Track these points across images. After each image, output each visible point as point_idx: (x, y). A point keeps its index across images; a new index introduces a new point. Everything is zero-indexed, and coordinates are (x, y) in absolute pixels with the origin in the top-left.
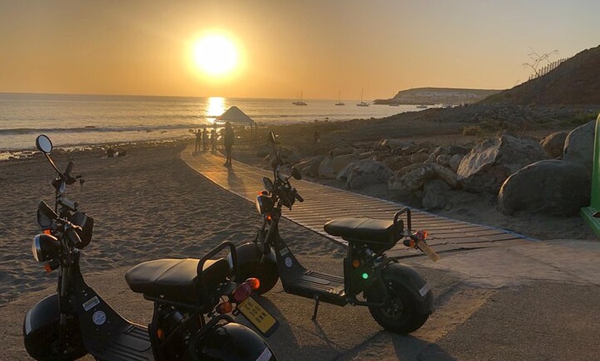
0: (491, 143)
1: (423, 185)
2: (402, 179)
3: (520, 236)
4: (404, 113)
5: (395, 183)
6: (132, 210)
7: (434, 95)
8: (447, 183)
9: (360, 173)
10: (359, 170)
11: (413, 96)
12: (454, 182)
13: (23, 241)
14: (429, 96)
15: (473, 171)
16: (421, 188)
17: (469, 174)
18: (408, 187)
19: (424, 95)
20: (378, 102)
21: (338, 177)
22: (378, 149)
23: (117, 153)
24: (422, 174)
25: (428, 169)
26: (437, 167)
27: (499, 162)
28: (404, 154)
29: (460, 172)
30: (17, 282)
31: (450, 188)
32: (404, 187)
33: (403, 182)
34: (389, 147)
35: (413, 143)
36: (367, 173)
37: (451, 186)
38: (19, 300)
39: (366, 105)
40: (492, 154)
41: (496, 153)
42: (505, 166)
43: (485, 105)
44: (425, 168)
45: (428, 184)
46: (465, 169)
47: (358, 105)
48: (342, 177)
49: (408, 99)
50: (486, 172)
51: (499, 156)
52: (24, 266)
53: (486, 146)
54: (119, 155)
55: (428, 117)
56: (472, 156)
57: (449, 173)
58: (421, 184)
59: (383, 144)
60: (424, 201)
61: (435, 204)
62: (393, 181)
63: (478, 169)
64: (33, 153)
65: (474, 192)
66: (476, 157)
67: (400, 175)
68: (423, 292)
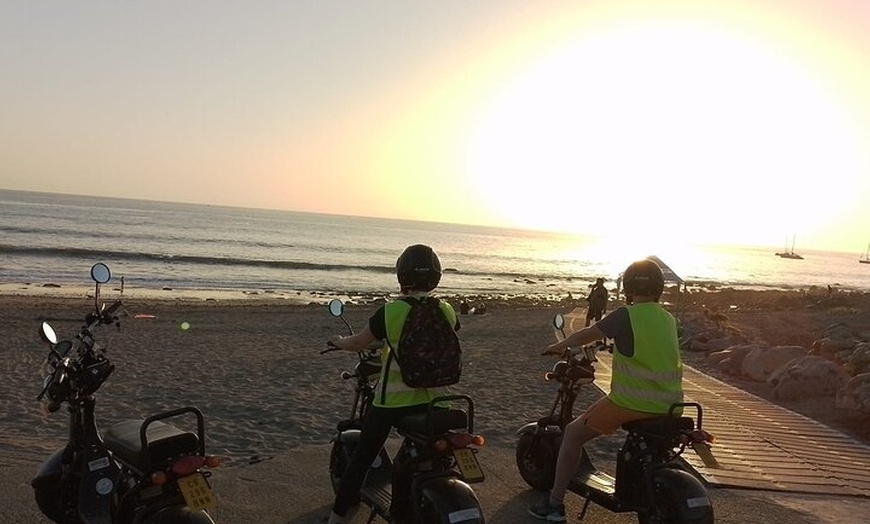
2: (856, 392)
5: (845, 399)
9: (795, 377)
10: (796, 371)
13: (323, 397)
18: (863, 406)
21: (770, 379)
23: (473, 310)
30: (303, 433)
32: (859, 406)
33: (857, 397)
36: (806, 378)
38: (298, 449)
48: (773, 381)
52: (314, 419)
54: (475, 313)
62: (843, 395)
64: (375, 298)
67: (854, 386)
68: (692, 503)
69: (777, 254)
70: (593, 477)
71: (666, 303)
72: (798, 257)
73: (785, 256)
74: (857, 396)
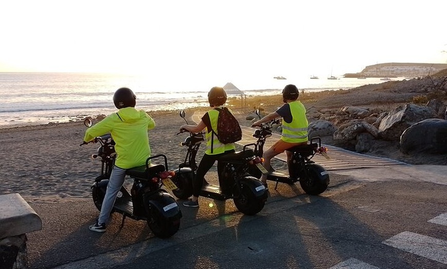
0: (401, 108)
1: (356, 136)
2: (342, 132)
3: (402, 163)
4: (366, 86)
5: (338, 135)
7: (397, 69)
8: (371, 134)
9: (315, 129)
10: (315, 127)
11: (378, 70)
12: (376, 134)
14: (393, 70)
15: (388, 127)
16: (355, 138)
17: (385, 128)
18: (345, 137)
19: (388, 70)
20: (348, 76)
22: (339, 114)
24: (355, 129)
25: (359, 126)
26: (366, 125)
27: (403, 120)
29: (380, 128)
31: (373, 138)
32: (343, 138)
34: (348, 112)
35: (368, 110)
36: (320, 129)
37: (374, 137)
39: (335, 78)
40: (400, 115)
41: (402, 115)
42: (408, 123)
43: (434, 78)
44: (357, 125)
45: (359, 135)
46: (384, 126)
47: (328, 79)
49: (373, 73)
50: (396, 127)
51: (403, 117)
53: (398, 110)
55: (385, 89)
56: (389, 117)
57: (374, 128)
58: (354, 136)
59: (344, 110)
60: (357, 146)
61: (363, 148)
62: (336, 134)
63: (391, 126)
65: (389, 140)
66: (390, 117)
67: (341, 129)
68: (322, 174)
69: (274, 78)
70: (274, 173)
71: (232, 106)
72: (284, 79)
73: (278, 78)
74: (343, 134)
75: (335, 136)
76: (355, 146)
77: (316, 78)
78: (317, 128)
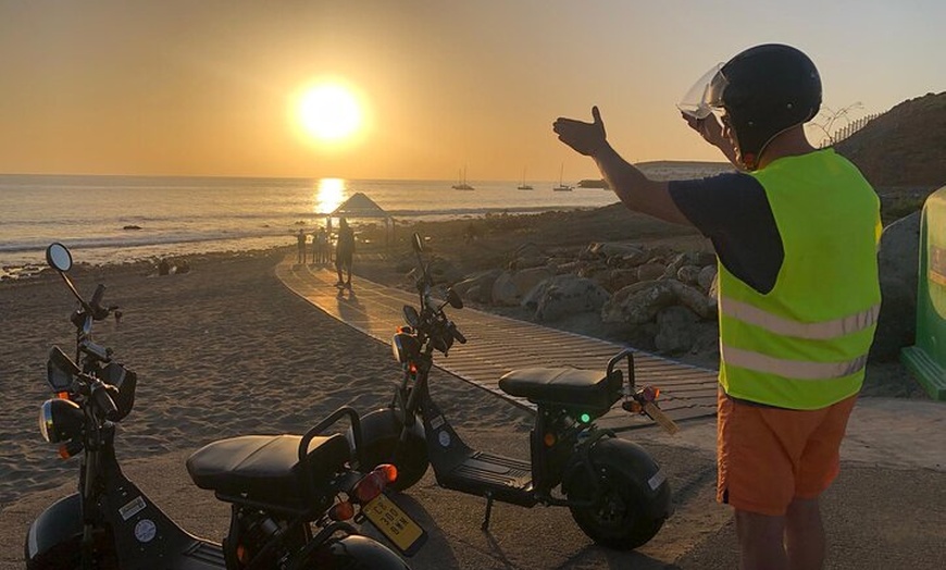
1: (657, 315)
2: (622, 305)
5: (612, 313)
6: (198, 358)
8: (693, 311)
9: (558, 296)
10: (556, 292)
12: (704, 309)
13: (24, 410)
16: (654, 320)
18: (632, 317)
20: (586, 184)
21: (523, 303)
22: (585, 258)
24: (654, 297)
25: (663, 289)
26: (678, 286)
28: (626, 265)
30: (14, 475)
31: (698, 319)
32: (626, 318)
34: (602, 254)
35: (641, 248)
36: (569, 296)
37: (699, 316)
38: (18, 505)
39: (567, 189)
44: (660, 289)
45: (664, 312)
47: (555, 190)
48: (529, 303)
52: (26, 449)
54: (178, 271)
57: (697, 295)
58: (653, 312)
59: (594, 249)
60: (659, 338)
61: (675, 344)
62: (609, 309)
64: (41, 269)
67: (621, 299)
74: (625, 309)
75: (604, 315)
76: (653, 338)
77: (528, 188)
78: (560, 294)
